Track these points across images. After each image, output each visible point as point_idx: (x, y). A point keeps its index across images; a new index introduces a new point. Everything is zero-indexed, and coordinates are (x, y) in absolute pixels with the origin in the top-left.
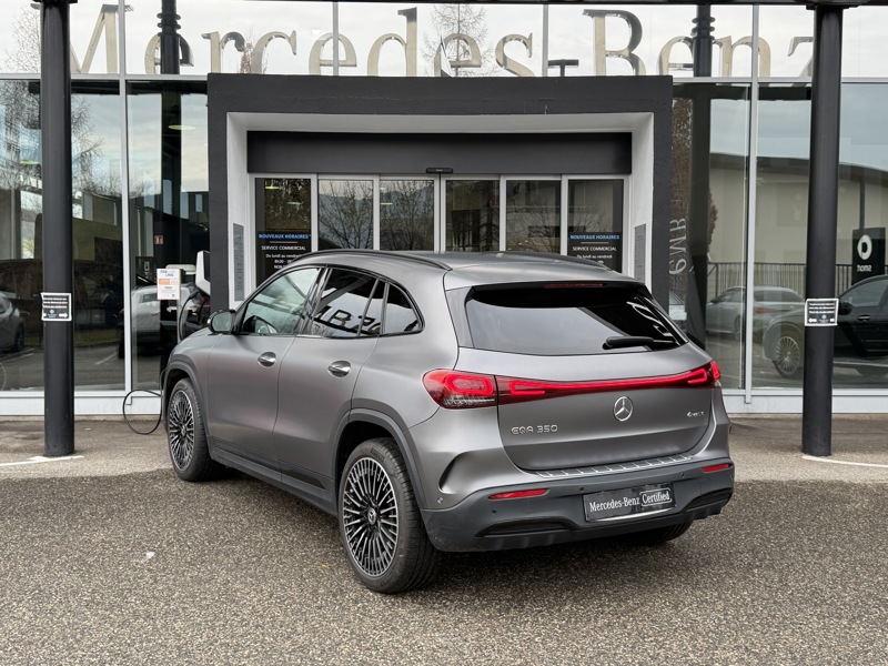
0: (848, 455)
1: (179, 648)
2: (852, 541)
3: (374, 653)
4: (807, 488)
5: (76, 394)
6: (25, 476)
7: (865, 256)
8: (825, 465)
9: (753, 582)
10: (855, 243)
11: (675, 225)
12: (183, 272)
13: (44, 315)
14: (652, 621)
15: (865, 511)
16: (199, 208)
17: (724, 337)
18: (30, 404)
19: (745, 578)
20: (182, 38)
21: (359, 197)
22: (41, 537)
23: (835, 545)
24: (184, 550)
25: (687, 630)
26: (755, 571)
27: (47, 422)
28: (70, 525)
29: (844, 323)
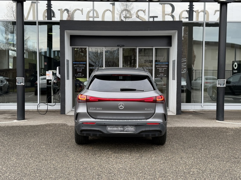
0: (228, 121)
1: (54, 168)
2: (228, 142)
3: (104, 169)
4: (217, 129)
5: (25, 104)
6: (12, 125)
7: (236, 68)
8: (222, 123)
9: (202, 152)
10: (233, 64)
11: (183, 60)
12: (53, 72)
13: (17, 83)
14: (175, 162)
15: (232, 135)
16: (56, 55)
17: (196, 90)
18: (13, 107)
19: (199, 151)
20: (53, 10)
21: (99, 52)
22: (17, 140)
23: (223, 143)
24: (54, 144)
25: (184, 164)
26: (202, 150)
27: (18, 111)
28: (25, 138)
29: (228, 86)
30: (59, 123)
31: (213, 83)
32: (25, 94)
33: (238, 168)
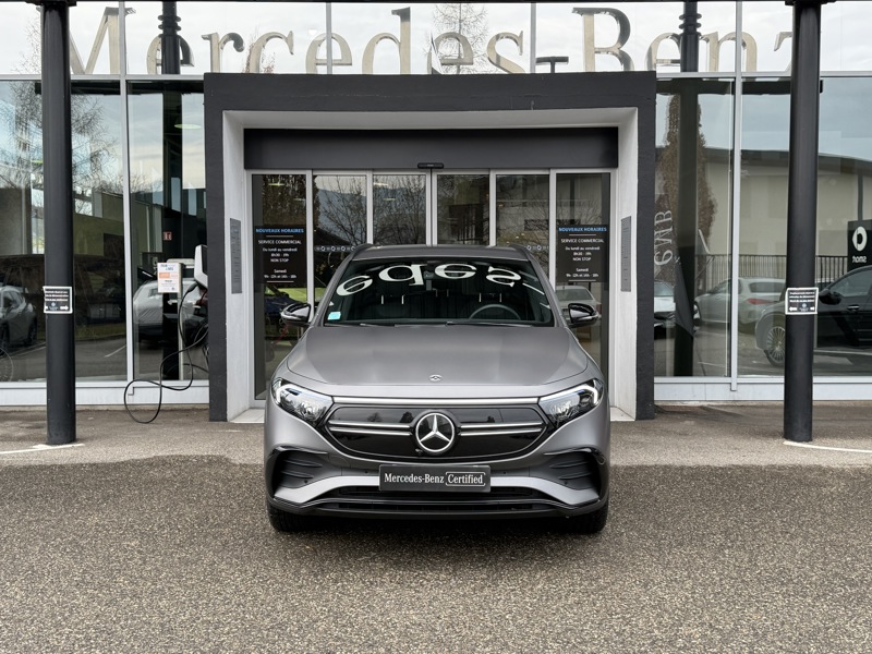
0: (828, 441)
1: (162, 625)
2: (824, 523)
3: (349, 630)
4: (785, 473)
5: (78, 384)
6: (27, 463)
7: (860, 247)
8: (804, 451)
9: (723, 562)
10: (851, 234)
11: (661, 217)
12: (183, 266)
13: (46, 307)
14: (621, 599)
15: (839, 494)
17: (712, 326)
18: (33, 394)
19: (715, 558)
20: (182, 39)
22: (37, 521)
23: (807, 527)
24: (173, 533)
25: (654, 607)
26: (726, 551)
27: (49, 411)
28: (66, 510)
29: (832, 313)
30: (199, 453)
32: (76, 347)
33: (860, 621)
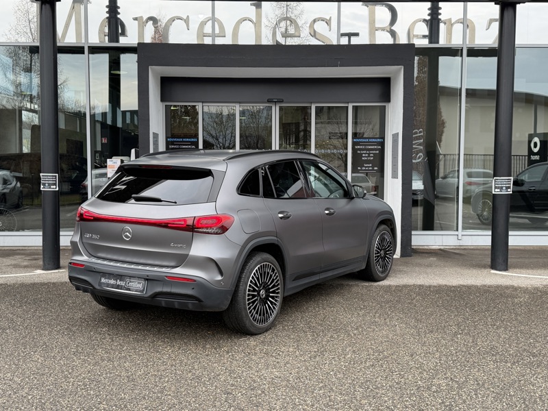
0: (518, 270)
1: (128, 377)
2: (516, 320)
3: (239, 380)
4: (492, 290)
5: (61, 233)
6: (32, 281)
7: (536, 150)
8: (503, 276)
9: (457, 342)
10: (530, 142)
11: (416, 133)
12: (122, 161)
13: (42, 187)
14: (398, 363)
15: (525, 302)
16: (128, 121)
17: (445, 199)
18: (34, 239)
19: (452, 340)
20: (121, 20)
21: (225, 112)
22: (44, 316)
23: (506, 322)
25: (417, 368)
26: (459, 336)
27: (44, 250)
28: (61, 309)
29: (519, 192)
31: (484, 184)
32: (61, 209)
33: (539, 377)
